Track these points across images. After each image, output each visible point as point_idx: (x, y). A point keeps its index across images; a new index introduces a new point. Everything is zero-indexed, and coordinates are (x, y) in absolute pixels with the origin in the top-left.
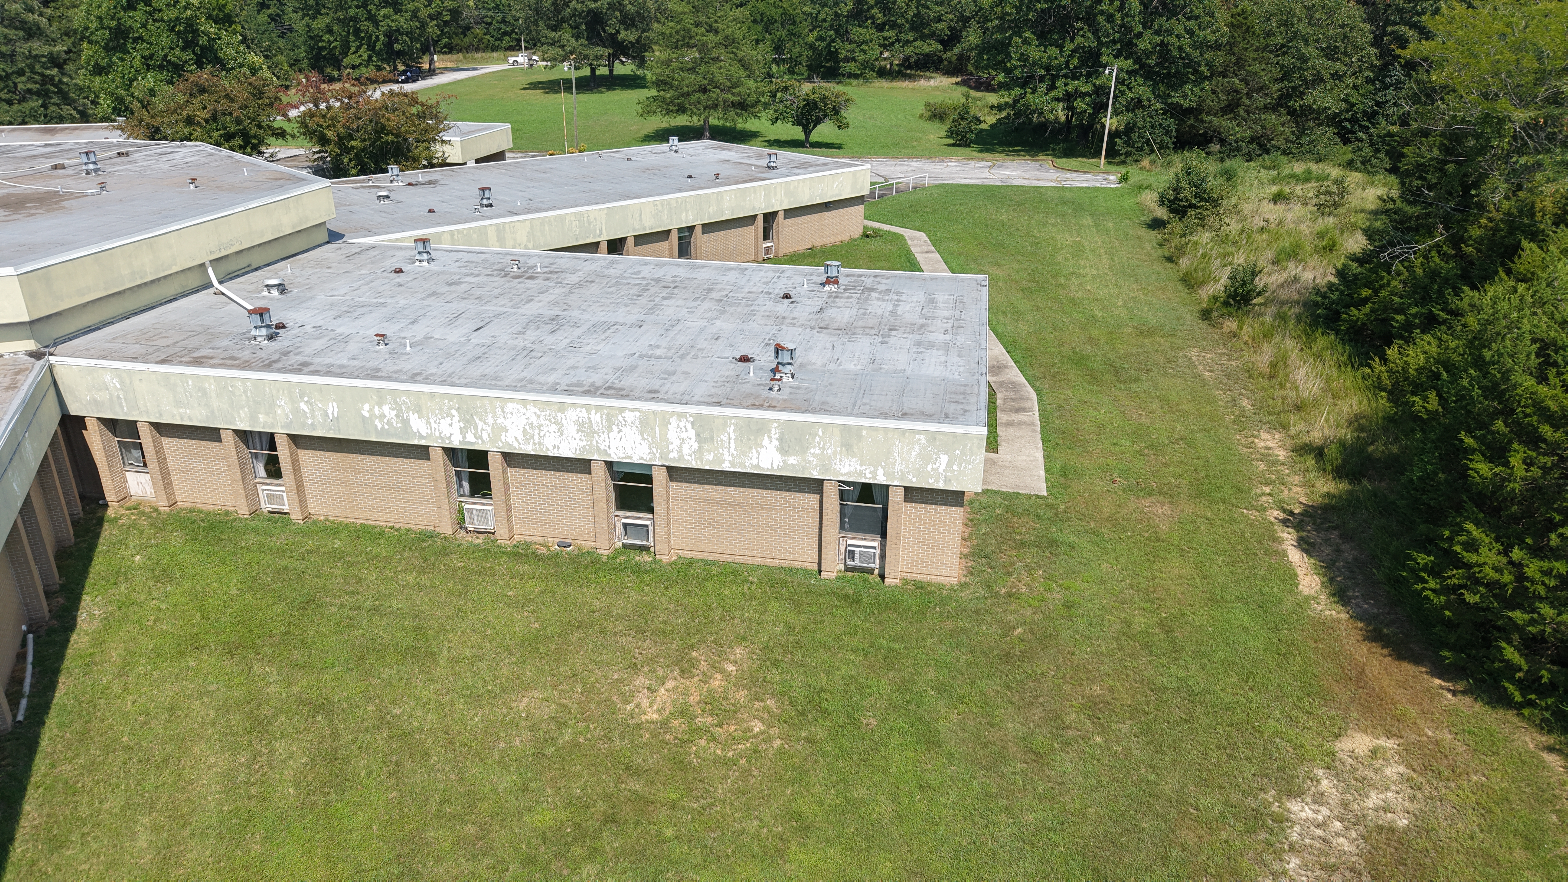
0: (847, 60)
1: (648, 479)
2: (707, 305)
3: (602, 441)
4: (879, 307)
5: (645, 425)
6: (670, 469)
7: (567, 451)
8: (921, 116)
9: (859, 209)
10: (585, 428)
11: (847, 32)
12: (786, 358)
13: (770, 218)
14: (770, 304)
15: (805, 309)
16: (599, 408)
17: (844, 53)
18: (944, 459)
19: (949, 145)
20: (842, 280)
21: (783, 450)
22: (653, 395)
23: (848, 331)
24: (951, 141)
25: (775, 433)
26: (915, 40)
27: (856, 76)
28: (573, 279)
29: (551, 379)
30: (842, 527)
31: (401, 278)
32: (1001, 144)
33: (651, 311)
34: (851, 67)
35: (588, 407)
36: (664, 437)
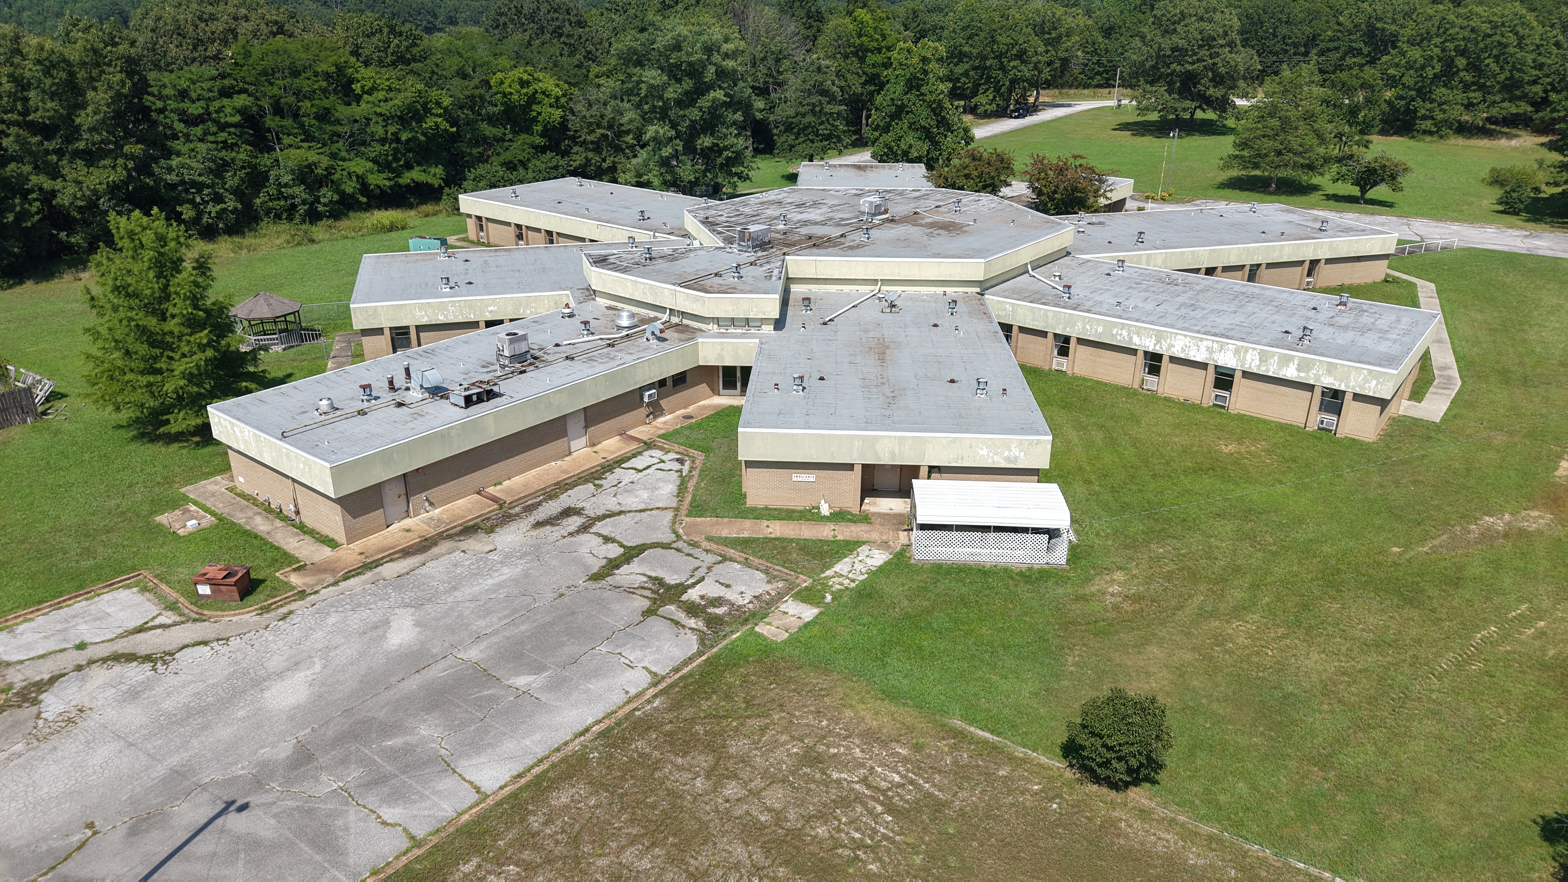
0: (1424, 118)
1: (1232, 376)
2: (1270, 308)
3: (1216, 356)
4: (1366, 319)
5: (1237, 351)
6: (1244, 372)
7: (1198, 359)
8: (1483, 180)
9: (1386, 262)
10: (1210, 350)
11: (1430, 92)
12: (1308, 333)
13: (1314, 263)
14: (1304, 311)
15: (1323, 316)
16: (1217, 342)
17: (1423, 112)
18: (1374, 382)
19: (1498, 212)
20: (1349, 305)
21: (1299, 369)
22: (1242, 340)
23: (1345, 328)
24: (1500, 208)
25: (1296, 362)
26: (1503, 101)
27: (1431, 133)
28: (1198, 288)
29: (1197, 328)
30: (1320, 410)
31: (1111, 278)
32: (1551, 215)
33: (1240, 307)
34: (1428, 124)
35: (1213, 341)
36: (1244, 357)
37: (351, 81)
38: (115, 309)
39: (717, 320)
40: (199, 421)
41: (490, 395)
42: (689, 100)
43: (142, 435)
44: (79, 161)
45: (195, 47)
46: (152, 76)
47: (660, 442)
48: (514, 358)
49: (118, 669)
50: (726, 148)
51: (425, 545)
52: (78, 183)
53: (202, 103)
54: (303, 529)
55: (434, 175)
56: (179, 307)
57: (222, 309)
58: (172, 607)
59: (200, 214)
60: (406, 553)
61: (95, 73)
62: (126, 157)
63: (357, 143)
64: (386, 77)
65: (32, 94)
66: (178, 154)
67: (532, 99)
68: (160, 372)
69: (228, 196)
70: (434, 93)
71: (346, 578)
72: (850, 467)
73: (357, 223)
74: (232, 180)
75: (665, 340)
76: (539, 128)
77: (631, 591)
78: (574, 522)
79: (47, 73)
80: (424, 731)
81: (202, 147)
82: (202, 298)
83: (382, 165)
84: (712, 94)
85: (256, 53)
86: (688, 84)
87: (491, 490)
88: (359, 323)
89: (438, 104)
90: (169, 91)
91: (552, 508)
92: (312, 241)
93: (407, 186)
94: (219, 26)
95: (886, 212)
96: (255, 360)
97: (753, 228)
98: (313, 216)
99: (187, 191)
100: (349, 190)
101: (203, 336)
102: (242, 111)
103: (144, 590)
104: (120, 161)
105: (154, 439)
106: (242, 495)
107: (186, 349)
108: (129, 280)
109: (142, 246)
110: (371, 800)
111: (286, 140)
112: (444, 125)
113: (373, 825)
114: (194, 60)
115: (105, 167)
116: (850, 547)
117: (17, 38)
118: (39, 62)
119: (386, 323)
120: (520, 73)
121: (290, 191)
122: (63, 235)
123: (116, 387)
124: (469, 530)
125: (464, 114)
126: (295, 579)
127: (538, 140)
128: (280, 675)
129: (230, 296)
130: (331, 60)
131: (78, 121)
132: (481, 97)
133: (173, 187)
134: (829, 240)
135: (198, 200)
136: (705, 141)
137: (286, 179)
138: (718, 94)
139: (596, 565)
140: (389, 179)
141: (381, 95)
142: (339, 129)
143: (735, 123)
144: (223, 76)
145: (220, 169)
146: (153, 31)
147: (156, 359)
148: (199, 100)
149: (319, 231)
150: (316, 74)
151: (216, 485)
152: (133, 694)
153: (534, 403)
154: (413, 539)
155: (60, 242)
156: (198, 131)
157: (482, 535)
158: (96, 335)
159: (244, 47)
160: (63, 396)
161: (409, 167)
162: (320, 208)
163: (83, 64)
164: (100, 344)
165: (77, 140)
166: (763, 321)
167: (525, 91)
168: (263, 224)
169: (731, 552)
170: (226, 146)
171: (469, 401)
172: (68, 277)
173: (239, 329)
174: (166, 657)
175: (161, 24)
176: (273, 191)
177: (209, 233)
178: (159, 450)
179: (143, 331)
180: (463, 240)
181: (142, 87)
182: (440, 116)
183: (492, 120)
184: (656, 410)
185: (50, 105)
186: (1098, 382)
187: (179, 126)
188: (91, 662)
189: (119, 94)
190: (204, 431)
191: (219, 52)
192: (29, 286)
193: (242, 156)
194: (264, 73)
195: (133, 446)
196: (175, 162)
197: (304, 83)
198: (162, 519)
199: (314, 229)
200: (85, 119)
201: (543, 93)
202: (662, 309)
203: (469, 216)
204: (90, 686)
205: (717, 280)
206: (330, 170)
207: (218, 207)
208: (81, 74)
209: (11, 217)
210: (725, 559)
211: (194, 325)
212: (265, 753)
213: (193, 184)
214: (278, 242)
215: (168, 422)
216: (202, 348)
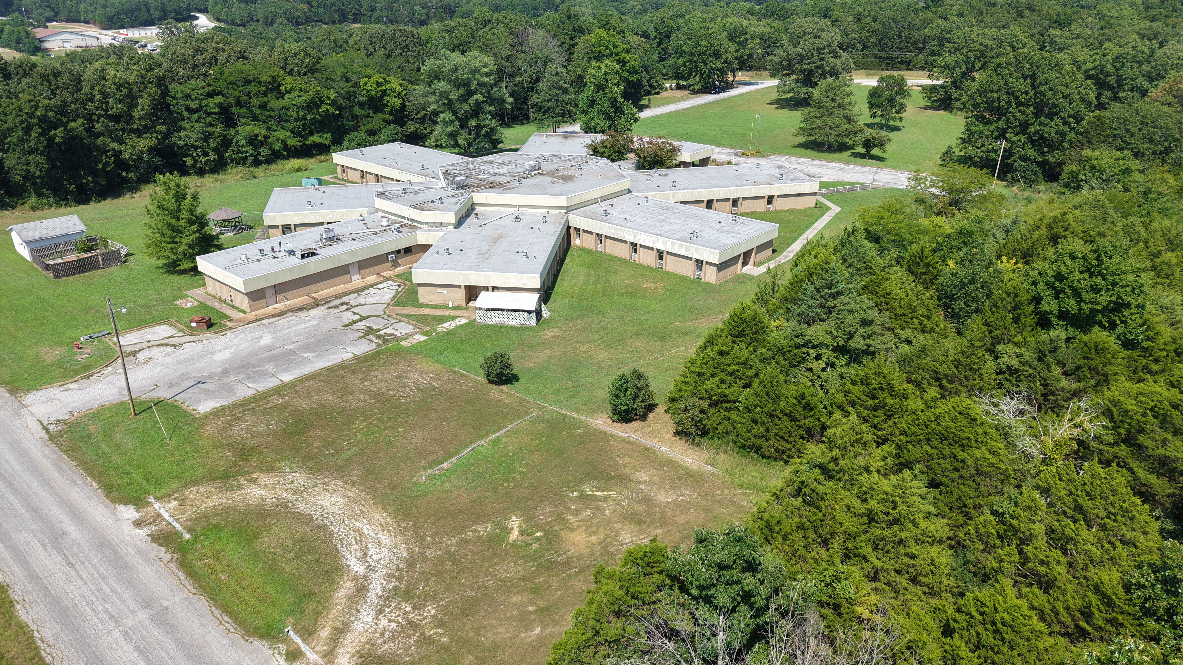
1: (663, 254)
2: (699, 221)
4: (738, 228)
5: (663, 242)
6: (667, 252)
7: (650, 246)
10: (654, 242)
14: (713, 223)
16: (656, 238)
18: (712, 256)
20: (738, 220)
23: (722, 232)
29: (651, 231)
30: (696, 269)
31: (638, 206)
36: (666, 245)
37: (280, 85)
38: (158, 215)
39: (427, 224)
40: (193, 265)
41: (313, 254)
42: (464, 99)
43: (168, 271)
44: (133, 135)
45: (193, 69)
46: (171, 87)
47: (394, 278)
48: (327, 239)
49: (162, 348)
50: (485, 127)
51: (282, 314)
52: (132, 146)
53: (197, 102)
54: (234, 307)
55: (325, 138)
56: (185, 215)
57: (203, 216)
58: (182, 331)
59: (196, 161)
60: (273, 316)
61: (142, 87)
62: (157, 132)
63: (282, 121)
64: (299, 82)
65: (111, 100)
66: (185, 129)
67: (384, 93)
68: (176, 243)
69: (211, 152)
70: (325, 92)
71: (248, 324)
72: (459, 286)
73: (280, 167)
74: (213, 143)
75: (401, 232)
76: (388, 110)
77: (358, 331)
78: (345, 307)
79: (118, 89)
80: (267, 367)
81: (197, 125)
82: (195, 211)
83: (296, 133)
84: (475, 97)
85: (227, 71)
86: (462, 91)
87: (313, 295)
88: (267, 222)
89: (328, 98)
90: (180, 95)
91: (338, 302)
92: (255, 177)
93: (311, 145)
94: (207, 55)
95: (539, 169)
96: (218, 238)
97: (457, 179)
98: (257, 163)
99: (189, 150)
100: (277, 148)
101: (195, 227)
102: (219, 105)
103: (171, 326)
104: (154, 135)
105: (174, 273)
106: (210, 295)
107: (187, 233)
108: (164, 203)
109: (170, 188)
110: (246, 382)
111: (243, 121)
112: (332, 110)
113: (246, 387)
114: (192, 77)
115: (146, 138)
116: (454, 318)
117: (103, 71)
118: (115, 84)
119: (280, 223)
120: (377, 78)
121: (244, 149)
122: (124, 173)
123: (158, 249)
124: (301, 309)
125: (345, 103)
126: (228, 324)
127: (388, 117)
128: (220, 351)
129: (207, 210)
130: (269, 74)
131: (133, 114)
132: (355, 93)
133: (182, 147)
134: (500, 184)
135: (195, 154)
136: (473, 122)
137: (242, 142)
138: (478, 97)
139: (347, 322)
140: (300, 141)
141: (296, 93)
142: (272, 113)
143: (490, 112)
144: (209, 85)
145: (206, 137)
146: (171, 60)
147: (175, 237)
148: (196, 99)
149: (259, 171)
150: (260, 83)
151: (200, 291)
152: (168, 355)
153: (332, 257)
154: (277, 311)
155: (123, 177)
156: (195, 116)
157: (305, 311)
158: (150, 227)
159: (220, 69)
160: (132, 254)
161: (311, 134)
162: (261, 158)
163: (136, 83)
164: (151, 230)
165: (132, 124)
166: (449, 224)
167: (379, 88)
168: (230, 167)
169: (404, 319)
170: (210, 125)
171: (303, 256)
172: (128, 196)
173: (211, 224)
174: (180, 345)
175: (175, 56)
176: (235, 149)
177: (201, 173)
178: (176, 277)
179: (169, 225)
180: (335, 178)
181: (165, 93)
182: (329, 104)
183: (361, 105)
184: (395, 264)
185: (119, 106)
186: (613, 256)
187: (185, 114)
188: (153, 346)
189: (154, 99)
190: (195, 270)
191: (206, 71)
192: (109, 200)
193: (219, 130)
194: (231, 83)
195: (165, 276)
196: (183, 134)
197: (253, 88)
198: (178, 303)
199: (257, 170)
200: (137, 113)
201: (390, 90)
202: (404, 218)
203: (338, 165)
204: (153, 352)
205: (432, 204)
206: (266, 137)
207: (206, 159)
208: (135, 89)
209: (100, 166)
210: (400, 321)
211: (191, 223)
212: (213, 370)
213: (192, 146)
214: (237, 178)
215: (179, 265)
216: (194, 233)
